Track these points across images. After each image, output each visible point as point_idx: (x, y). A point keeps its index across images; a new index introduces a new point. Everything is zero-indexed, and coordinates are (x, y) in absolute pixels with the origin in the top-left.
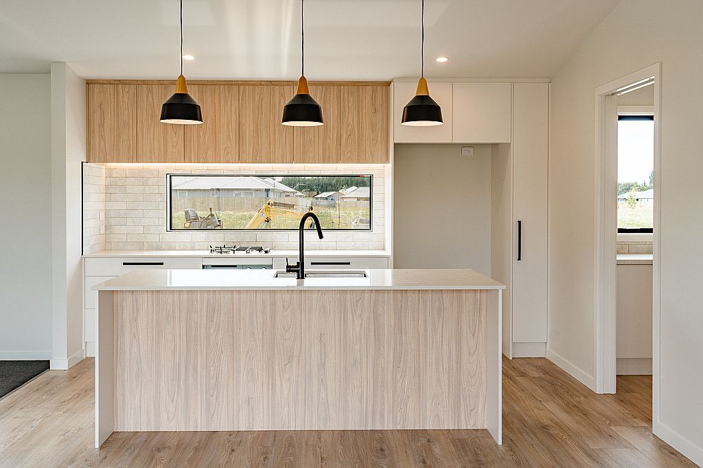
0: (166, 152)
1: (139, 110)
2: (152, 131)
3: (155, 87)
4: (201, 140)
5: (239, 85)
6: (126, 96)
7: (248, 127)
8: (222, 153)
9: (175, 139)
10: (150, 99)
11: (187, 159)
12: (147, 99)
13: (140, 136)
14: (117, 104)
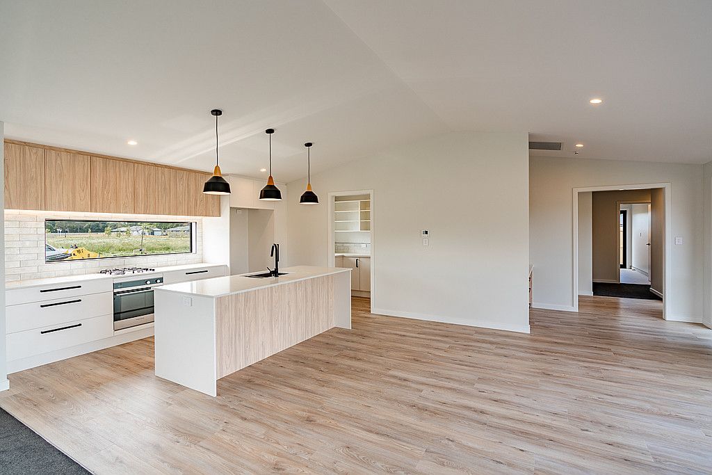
0: (74, 203)
1: (48, 170)
2: (61, 187)
3: (64, 154)
4: (105, 196)
5: (134, 163)
6: (33, 157)
7: (141, 191)
8: (122, 206)
9: (82, 194)
10: (59, 162)
11: (93, 209)
12: (56, 162)
13: (48, 189)
14: (24, 161)
